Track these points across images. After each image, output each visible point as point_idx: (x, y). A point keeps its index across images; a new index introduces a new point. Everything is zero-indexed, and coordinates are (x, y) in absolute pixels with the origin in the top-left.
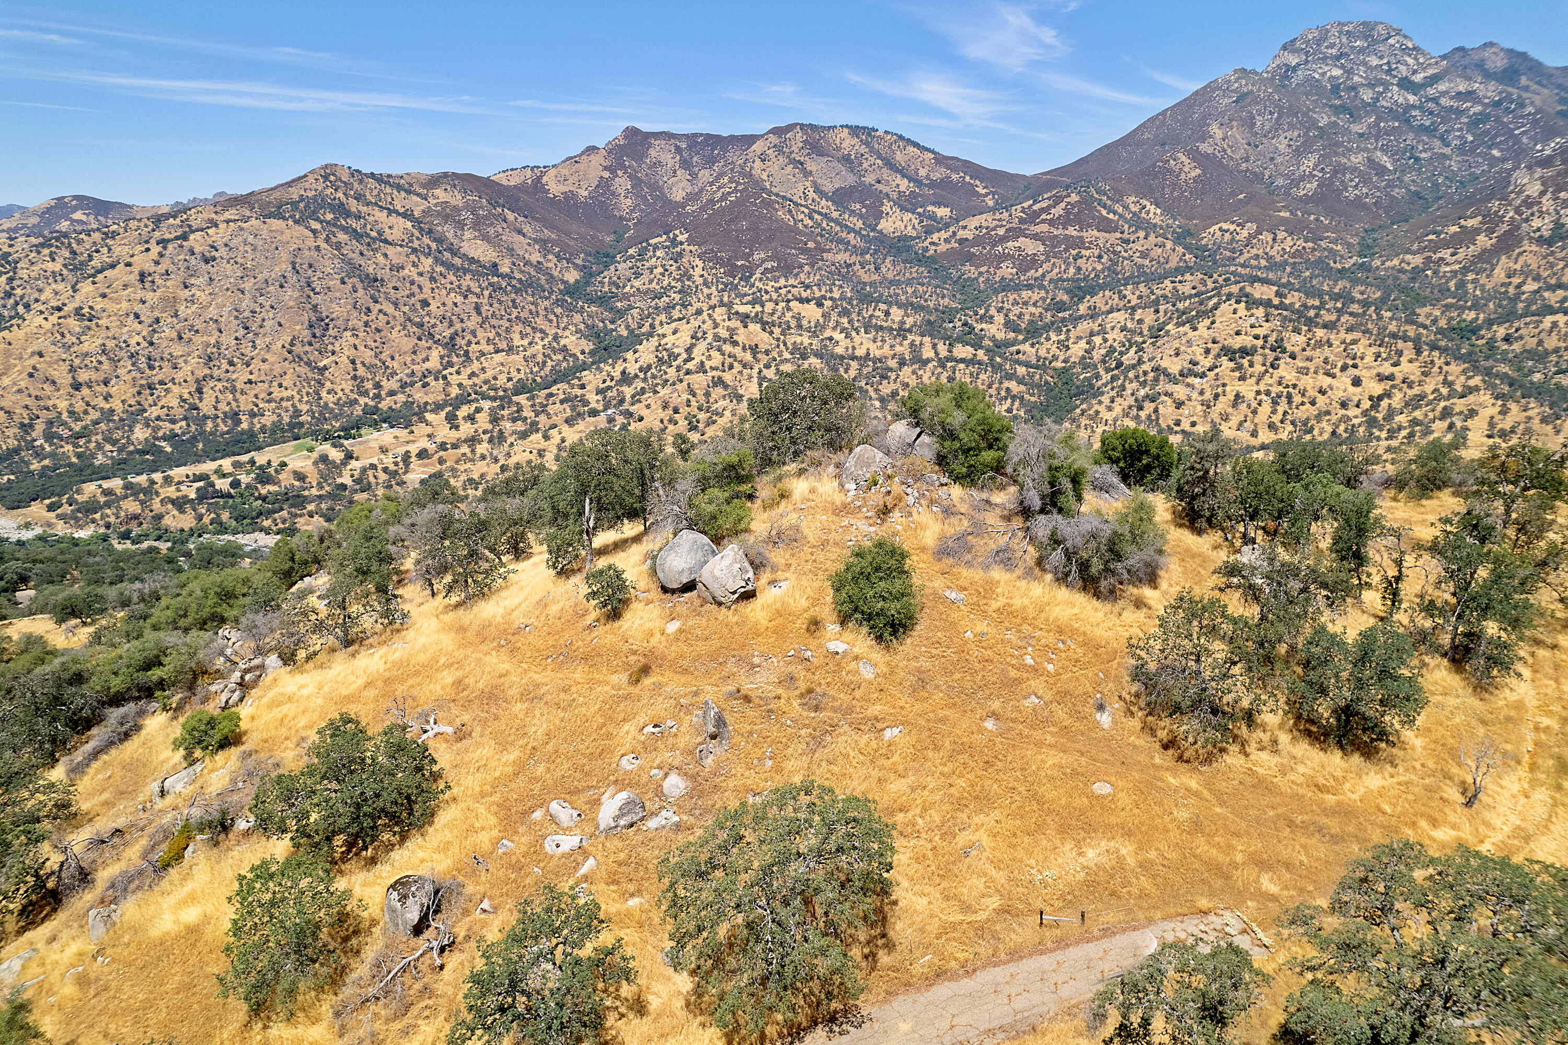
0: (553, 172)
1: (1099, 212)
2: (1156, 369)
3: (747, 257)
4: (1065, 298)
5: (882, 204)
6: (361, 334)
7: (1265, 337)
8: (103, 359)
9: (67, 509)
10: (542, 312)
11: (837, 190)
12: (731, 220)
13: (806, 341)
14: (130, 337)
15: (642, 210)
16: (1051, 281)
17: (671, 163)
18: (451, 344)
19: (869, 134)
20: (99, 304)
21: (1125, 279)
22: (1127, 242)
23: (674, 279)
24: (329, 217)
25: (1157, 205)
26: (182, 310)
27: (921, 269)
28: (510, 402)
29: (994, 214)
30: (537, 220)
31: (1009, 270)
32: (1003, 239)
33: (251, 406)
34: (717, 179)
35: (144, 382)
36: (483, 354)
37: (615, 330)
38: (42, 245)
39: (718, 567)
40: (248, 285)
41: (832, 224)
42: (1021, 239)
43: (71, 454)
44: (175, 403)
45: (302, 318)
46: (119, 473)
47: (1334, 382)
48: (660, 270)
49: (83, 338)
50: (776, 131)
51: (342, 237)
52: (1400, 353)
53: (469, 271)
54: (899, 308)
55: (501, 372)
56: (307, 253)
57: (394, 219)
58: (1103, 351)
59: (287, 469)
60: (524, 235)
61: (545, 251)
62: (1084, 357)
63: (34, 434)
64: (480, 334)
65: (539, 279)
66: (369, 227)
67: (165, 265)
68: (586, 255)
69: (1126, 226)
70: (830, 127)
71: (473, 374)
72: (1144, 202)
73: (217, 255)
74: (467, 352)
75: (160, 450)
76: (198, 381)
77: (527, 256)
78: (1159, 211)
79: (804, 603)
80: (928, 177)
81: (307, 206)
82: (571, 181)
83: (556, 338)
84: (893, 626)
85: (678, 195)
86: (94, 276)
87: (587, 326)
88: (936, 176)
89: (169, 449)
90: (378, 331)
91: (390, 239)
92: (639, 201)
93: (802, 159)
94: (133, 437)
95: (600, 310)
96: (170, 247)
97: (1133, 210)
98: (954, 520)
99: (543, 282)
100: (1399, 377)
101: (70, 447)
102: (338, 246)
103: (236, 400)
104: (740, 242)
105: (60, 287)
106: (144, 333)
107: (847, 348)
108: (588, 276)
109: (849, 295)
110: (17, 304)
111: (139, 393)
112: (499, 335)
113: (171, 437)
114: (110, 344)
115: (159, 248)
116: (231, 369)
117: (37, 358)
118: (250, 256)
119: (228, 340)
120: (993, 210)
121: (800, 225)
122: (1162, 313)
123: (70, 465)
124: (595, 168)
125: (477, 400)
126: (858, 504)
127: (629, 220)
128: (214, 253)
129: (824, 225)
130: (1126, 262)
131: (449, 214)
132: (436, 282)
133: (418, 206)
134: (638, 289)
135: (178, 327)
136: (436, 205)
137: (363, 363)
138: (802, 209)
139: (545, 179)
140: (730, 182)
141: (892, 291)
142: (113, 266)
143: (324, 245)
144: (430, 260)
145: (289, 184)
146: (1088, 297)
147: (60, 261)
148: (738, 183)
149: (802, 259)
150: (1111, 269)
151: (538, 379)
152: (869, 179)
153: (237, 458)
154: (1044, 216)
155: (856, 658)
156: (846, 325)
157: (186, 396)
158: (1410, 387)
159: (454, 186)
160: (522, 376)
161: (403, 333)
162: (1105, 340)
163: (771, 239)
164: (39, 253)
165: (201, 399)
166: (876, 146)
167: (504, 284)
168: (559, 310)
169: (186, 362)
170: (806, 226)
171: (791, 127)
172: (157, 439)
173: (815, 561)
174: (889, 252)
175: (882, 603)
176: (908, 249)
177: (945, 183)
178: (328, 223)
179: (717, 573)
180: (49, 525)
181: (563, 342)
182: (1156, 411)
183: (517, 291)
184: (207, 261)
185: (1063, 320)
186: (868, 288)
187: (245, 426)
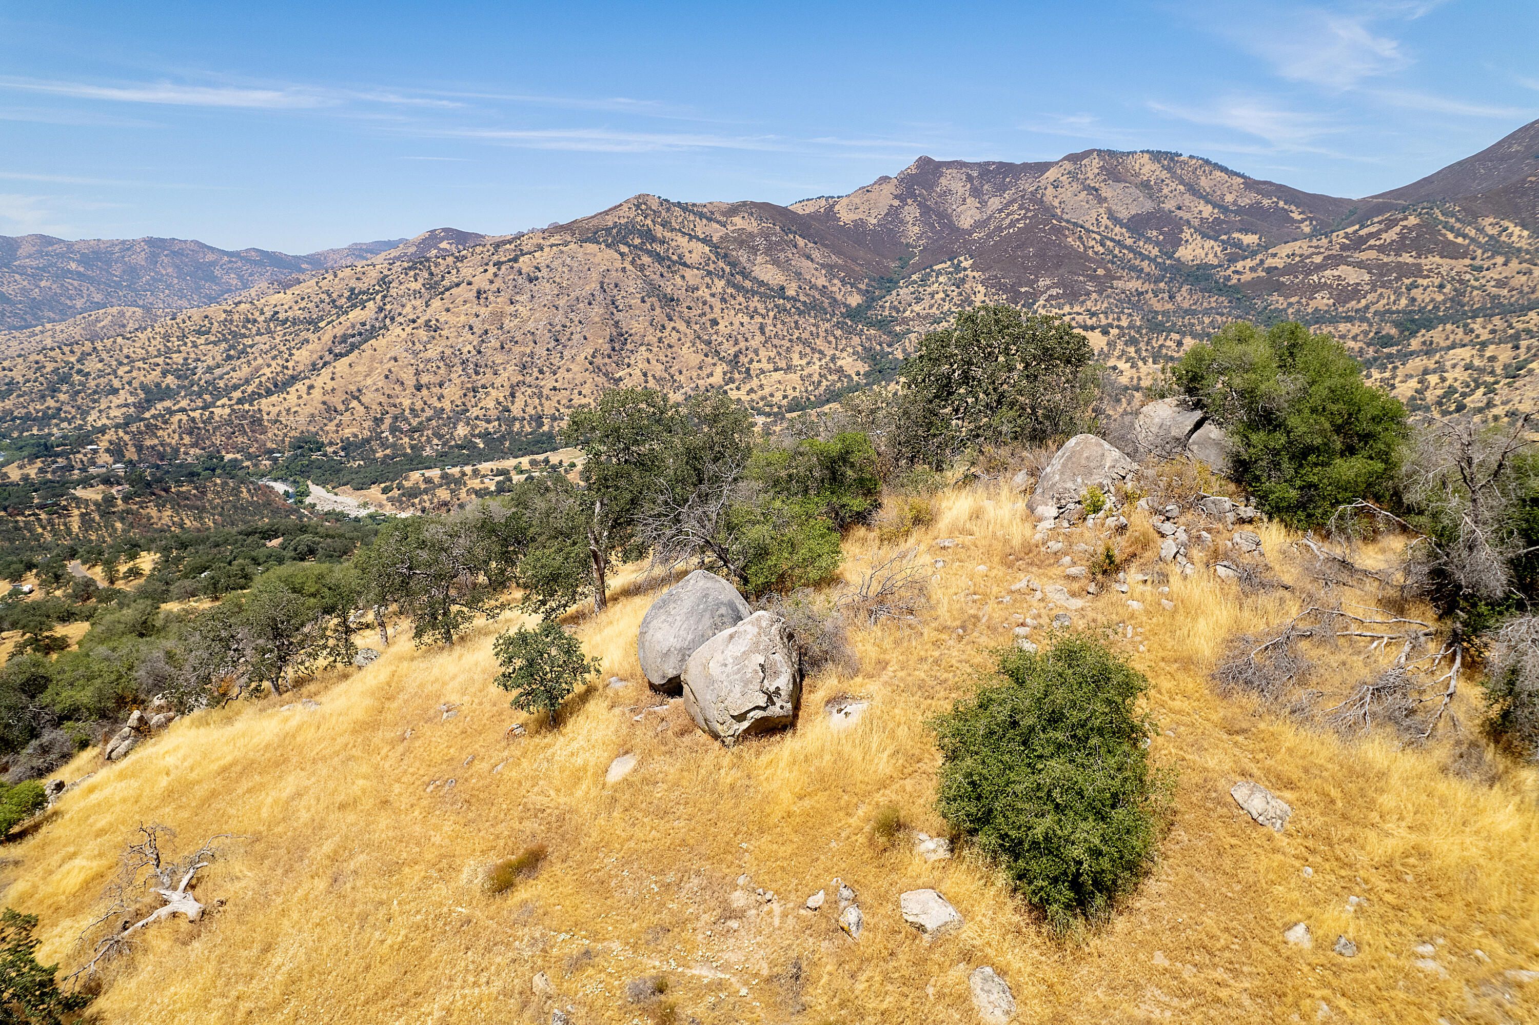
0: (844, 201)
1: (1444, 235)
3: (1031, 284)
4: (1393, 331)
5: (1182, 231)
6: (655, 350)
8: (441, 364)
9: (396, 493)
10: (822, 334)
11: (1133, 217)
12: (1018, 247)
14: (464, 346)
15: (929, 238)
16: (1375, 313)
17: (961, 191)
18: (734, 362)
19: (1172, 159)
20: (444, 317)
21: (1473, 311)
22: (1480, 269)
23: (955, 304)
24: (637, 241)
25: (1524, 227)
26: (507, 324)
27: (1221, 299)
28: (783, 418)
29: (1311, 241)
30: (826, 246)
31: (1325, 301)
32: (1320, 268)
33: (553, 411)
34: (1007, 205)
35: (470, 386)
36: (763, 372)
37: (892, 353)
38: (410, 268)
39: (719, 657)
40: (562, 302)
41: (1126, 251)
42: (1342, 268)
43: (407, 446)
44: (491, 404)
45: (604, 333)
46: (439, 464)
48: (942, 295)
49: (428, 346)
50: (1073, 158)
51: (646, 259)
53: (757, 293)
54: (1194, 338)
55: (778, 390)
56: (614, 273)
57: (694, 244)
58: (1439, 392)
59: (575, 469)
60: (812, 260)
61: (831, 276)
62: (1413, 398)
63: (383, 427)
64: (763, 353)
65: (822, 302)
66: (671, 251)
67: (498, 283)
68: (870, 280)
69: (1479, 252)
70: (1129, 153)
71: (752, 390)
72: (1506, 223)
73: (539, 275)
74: (748, 369)
75: (475, 446)
76: (512, 387)
77: (813, 280)
78: (1525, 233)
79: (883, 765)
80: (1235, 203)
81: (619, 232)
82: (861, 209)
83: (833, 359)
84: (1076, 885)
85: (966, 222)
86: (443, 293)
87: (865, 348)
88: (1244, 202)
89: (482, 446)
90: (670, 346)
91: (689, 263)
92: (927, 228)
93: (1097, 185)
94: (455, 434)
95: (878, 333)
96: (503, 268)
97: (1490, 233)
98: (1267, 600)
99: (826, 305)
101: (407, 440)
102: (642, 268)
103: (541, 405)
104: (1026, 268)
105: (418, 303)
106: (475, 343)
107: (1132, 378)
108: (870, 300)
109: (1138, 324)
110: (386, 317)
111: (465, 395)
112: (779, 354)
113: (485, 435)
114: (448, 352)
115: (495, 269)
116: (541, 376)
117: (393, 362)
118: (566, 276)
119: (541, 351)
120: (1310, 237)
121: (1090, 252)
122: (1523, 350)
123: (405, 455)
124: (885, 198)
126: (1055, 546)
127: (915, 247)
128: (538, 274)
129: (1116, 252)
130: (1475, 293)
131: (744, 240)
132: (726, 302)
133: (716, 232)
134: (918, 314)
135: (501, 338)
136: (733, 232)
137: (653, 376)
138: (1094, 235)
139: (837, 208)
140: (1020, 209)
141: (1186, 321)
142: (458, 285)
143: (629, 267)
144: (723, 282)
145: (606, 213)
146: (1423, 331)
147: (421, 281)
148: (1028, 210)
149: (1090, 286)
150: (1456, 300)
151: (812, 398)
152: (1169, 205)
153: (535, 457)
154: (1372, 242)
155: (967, 956)
156: (1133, 354)
157: (501, 399)
159: (752, 214)
160: (798, 394)
161: (692, 349)
162: (1443, 380)
163: (1058, 266)
164: (406, 274)
165: (513, 403)
166: (1179, 172)
167: (789, 306)
168: (838, 333)
169: (505, 369)
170: (1096, 253)
171: (1087, 154)
172: (474, 436)
173: (936, 662)
174: (1187, 280)
175: (1049, 820)
176: (1208, 278)
177: (1255, 210)
178: (635, 247)
179: (715, 669)
180: (381, 506)
181: (839, 363)
183: (800, 313)
184: (531, 281)
185: (1389, 356)
186: (1160, 317)
187: (546, 428)
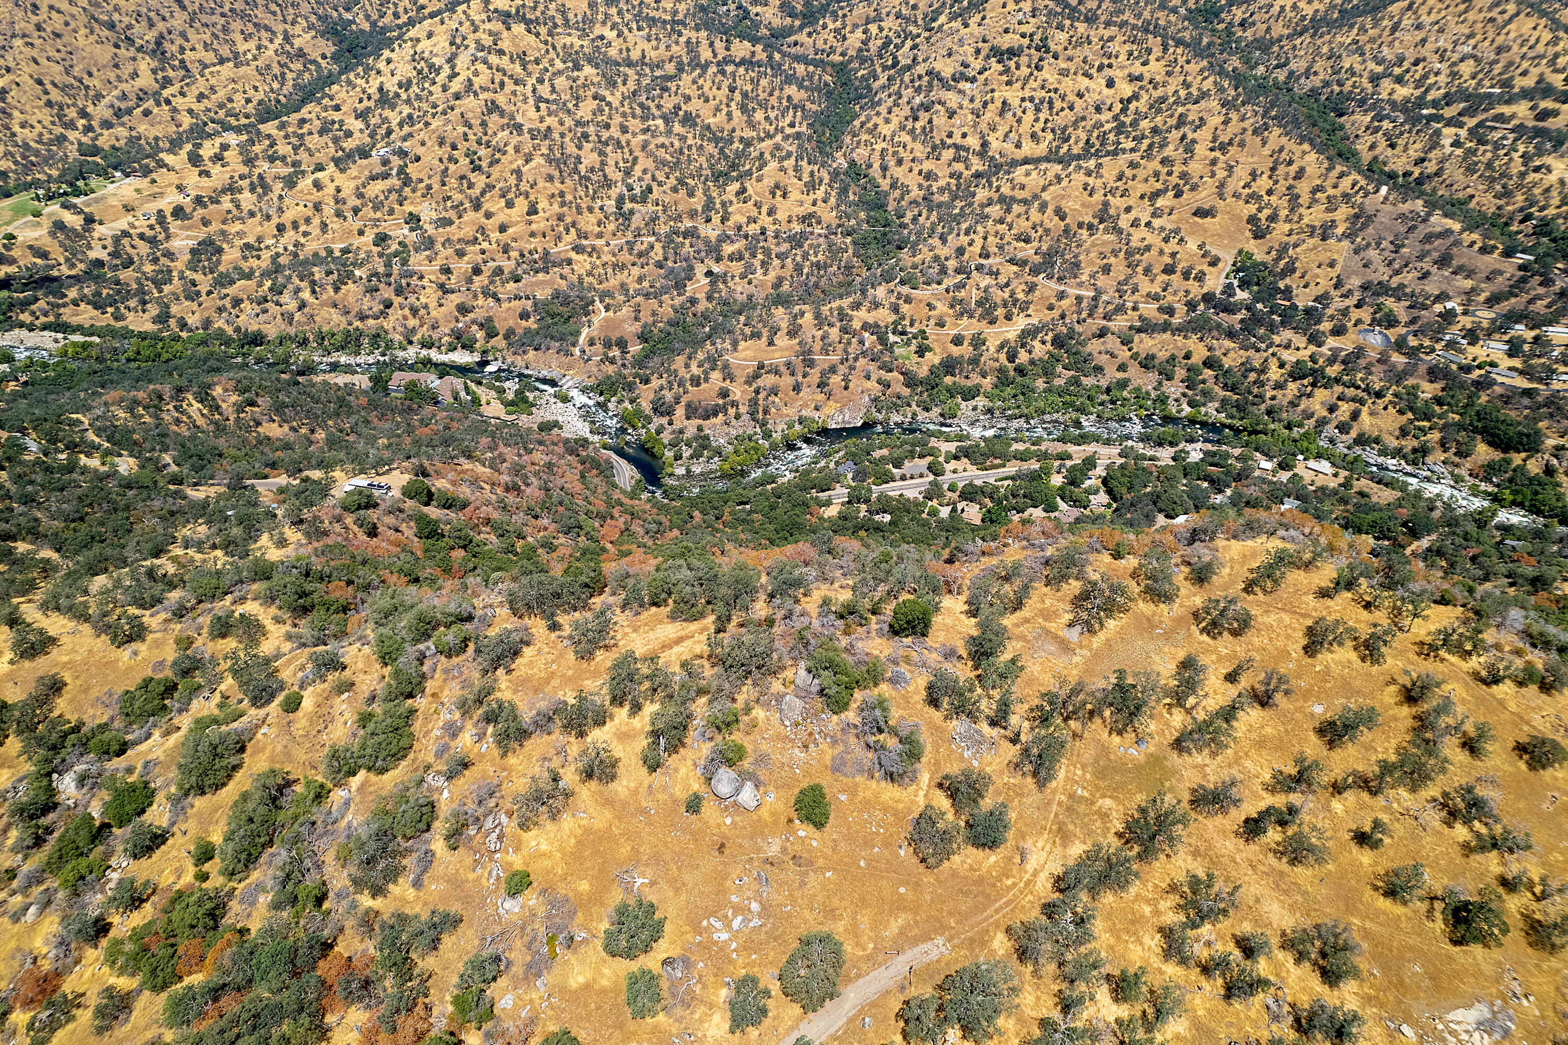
2: (929, 73)
7: (1031, 35)
13: (577, 43)
28: (258, 133)
37: (354, 22)
47: (1092, 85)
52: (1149, 51)
58: (879, 43)
59: (17, 243)
62: (860, 50)
64: (193, 37)
71: (201, 97)
83: (287, 38)
87: (320, 18)
90: (58, 36)
100: (1147, 76)
107: (621, 51)
112: (216, 37)
125: (217, 133)
137: (53, 83)
151: (283, 99)
156: (616, 18)
158: (1155, 88)
160: (262, 95)
161: (92, 38)
162: (881, 29)
181: (297, 43)
182: (930, 121)
